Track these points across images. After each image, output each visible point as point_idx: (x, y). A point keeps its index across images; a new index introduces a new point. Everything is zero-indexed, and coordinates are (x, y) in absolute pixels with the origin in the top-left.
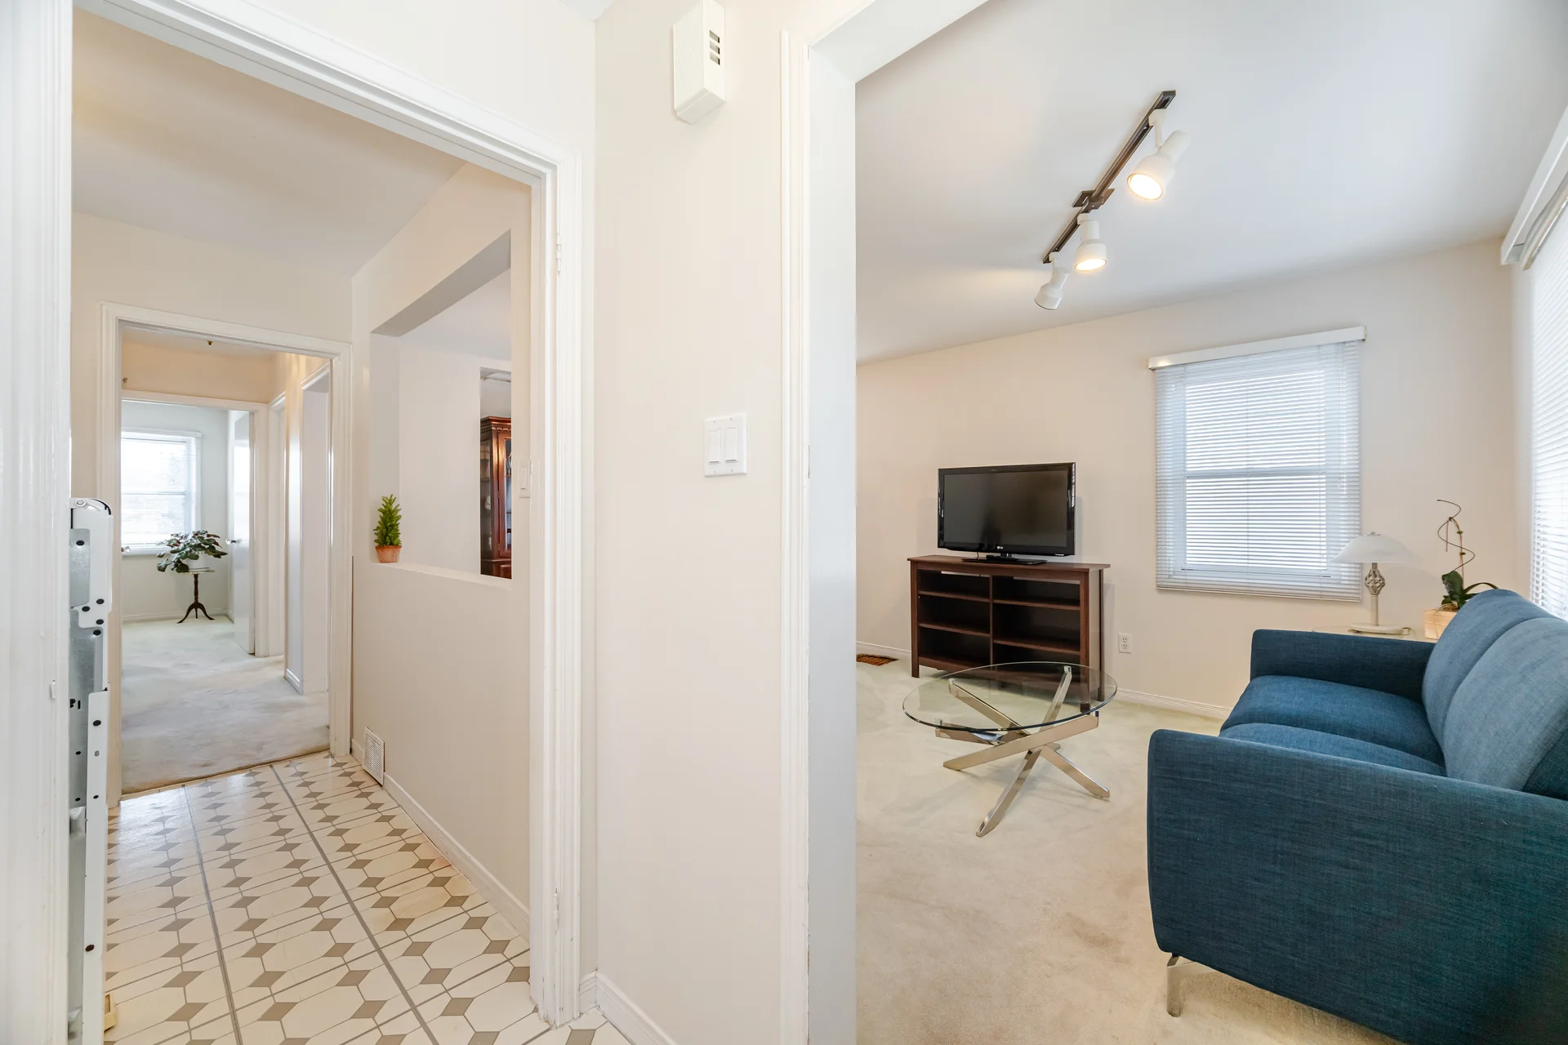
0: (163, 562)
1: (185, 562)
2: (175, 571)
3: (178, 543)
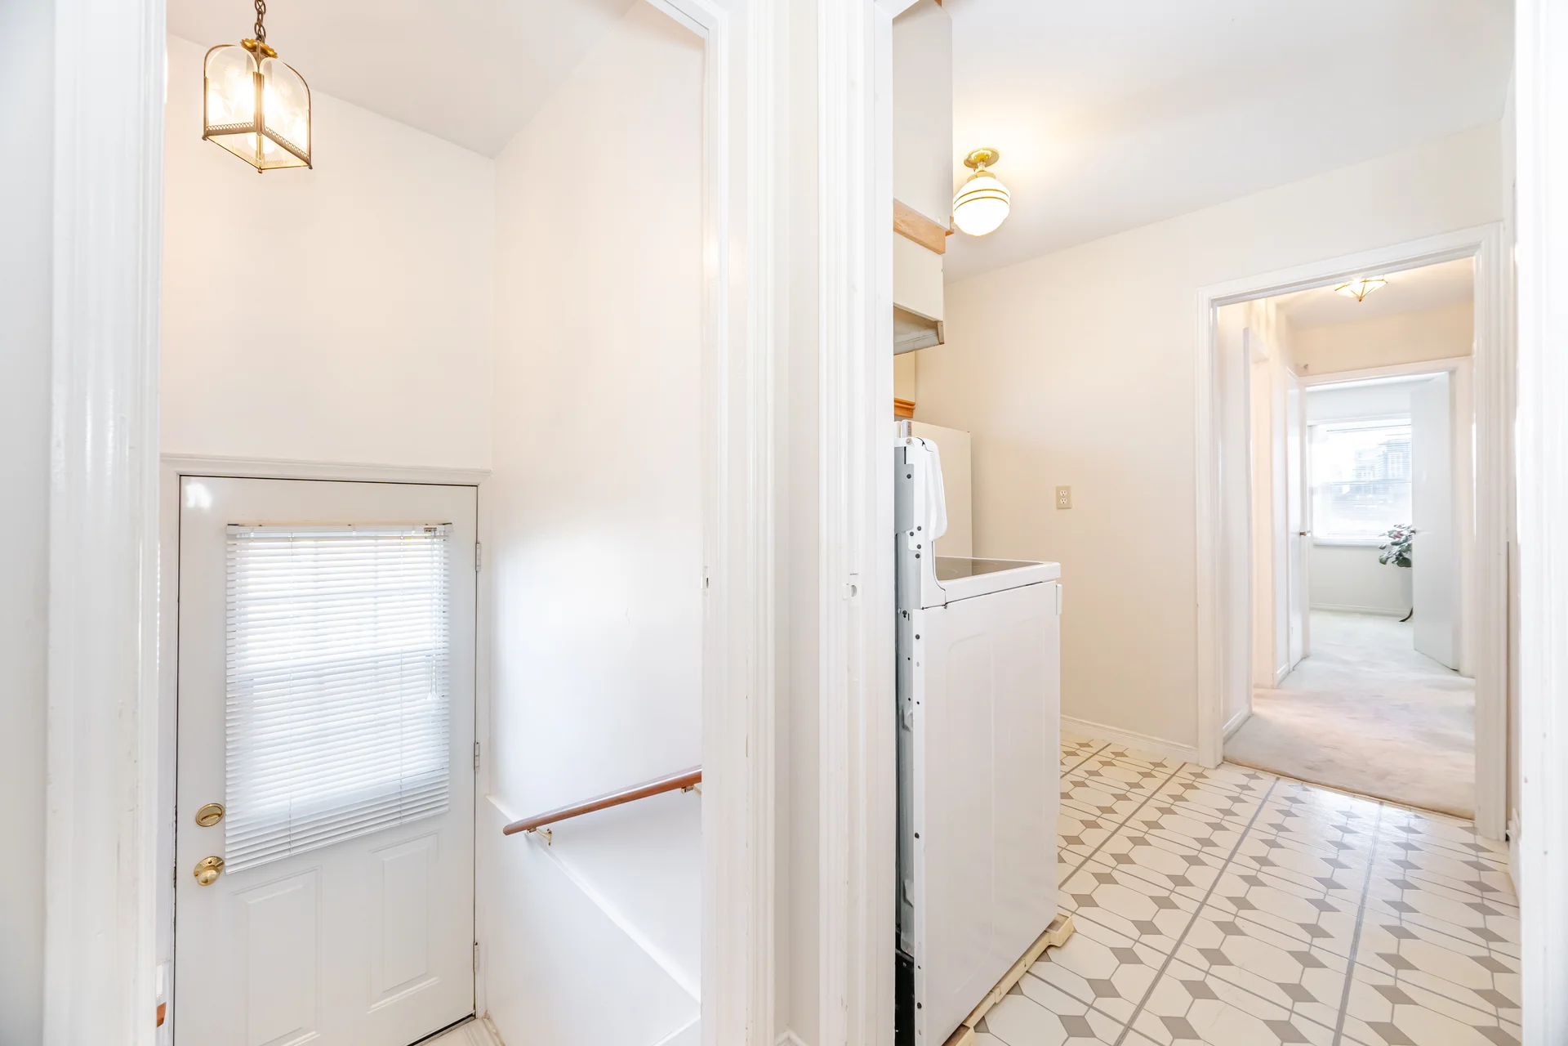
0: (1385, 554)
1: (1406, 555)
2: (1395, 565)
3: (1400, 535)
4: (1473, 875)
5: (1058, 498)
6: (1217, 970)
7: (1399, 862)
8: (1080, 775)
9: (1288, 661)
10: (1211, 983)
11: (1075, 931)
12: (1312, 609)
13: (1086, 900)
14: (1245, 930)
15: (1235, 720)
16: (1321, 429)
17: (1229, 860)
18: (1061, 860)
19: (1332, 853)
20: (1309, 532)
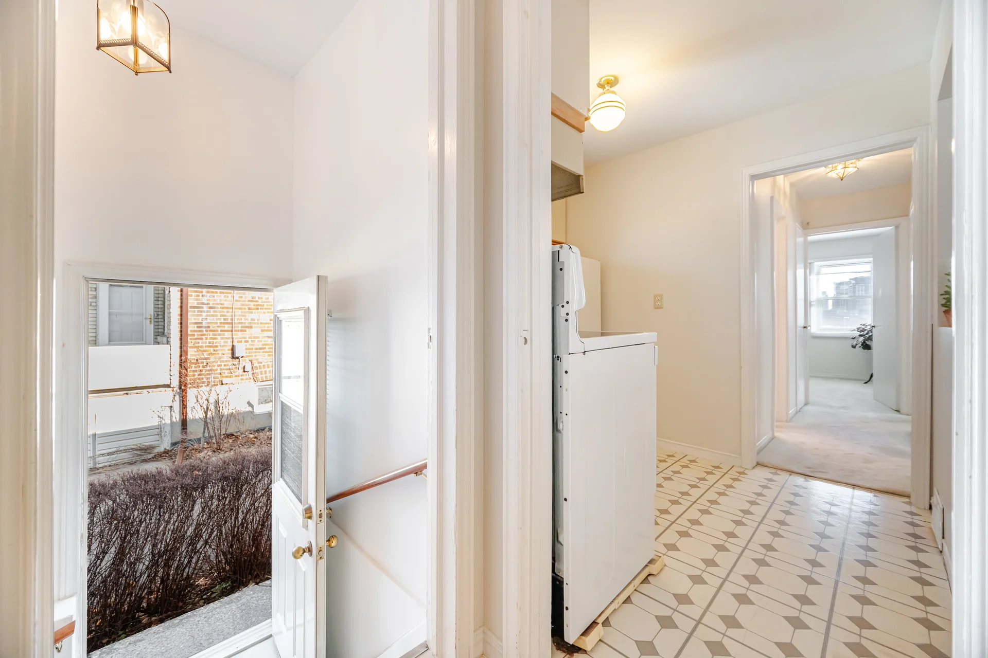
0: (855, 342)
1: (868, 343)
2: (861, 349)
3: (863, 330)
4: (910, 529)
5: (655, 301)
6: (754, 587)
7: (864, 523)
8: (668, 473)
9: (796, 405)
10: (750, 595)
11: (665, 565)
12: (810, 376)
13: (672, 547)
14: (771, 564)
15: (764, 439)
16: (817, 264)
17: (761, 522)
18: (657, 524)
19: (824, 518)
20: (809, 326)
